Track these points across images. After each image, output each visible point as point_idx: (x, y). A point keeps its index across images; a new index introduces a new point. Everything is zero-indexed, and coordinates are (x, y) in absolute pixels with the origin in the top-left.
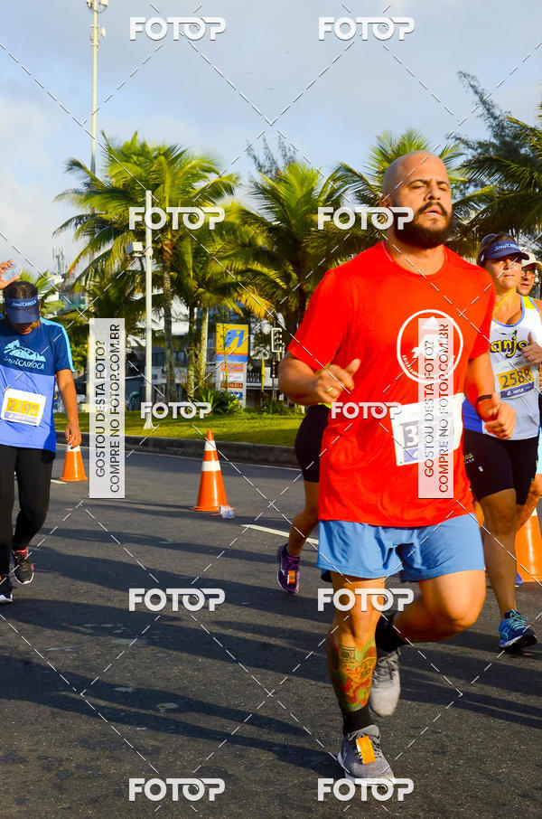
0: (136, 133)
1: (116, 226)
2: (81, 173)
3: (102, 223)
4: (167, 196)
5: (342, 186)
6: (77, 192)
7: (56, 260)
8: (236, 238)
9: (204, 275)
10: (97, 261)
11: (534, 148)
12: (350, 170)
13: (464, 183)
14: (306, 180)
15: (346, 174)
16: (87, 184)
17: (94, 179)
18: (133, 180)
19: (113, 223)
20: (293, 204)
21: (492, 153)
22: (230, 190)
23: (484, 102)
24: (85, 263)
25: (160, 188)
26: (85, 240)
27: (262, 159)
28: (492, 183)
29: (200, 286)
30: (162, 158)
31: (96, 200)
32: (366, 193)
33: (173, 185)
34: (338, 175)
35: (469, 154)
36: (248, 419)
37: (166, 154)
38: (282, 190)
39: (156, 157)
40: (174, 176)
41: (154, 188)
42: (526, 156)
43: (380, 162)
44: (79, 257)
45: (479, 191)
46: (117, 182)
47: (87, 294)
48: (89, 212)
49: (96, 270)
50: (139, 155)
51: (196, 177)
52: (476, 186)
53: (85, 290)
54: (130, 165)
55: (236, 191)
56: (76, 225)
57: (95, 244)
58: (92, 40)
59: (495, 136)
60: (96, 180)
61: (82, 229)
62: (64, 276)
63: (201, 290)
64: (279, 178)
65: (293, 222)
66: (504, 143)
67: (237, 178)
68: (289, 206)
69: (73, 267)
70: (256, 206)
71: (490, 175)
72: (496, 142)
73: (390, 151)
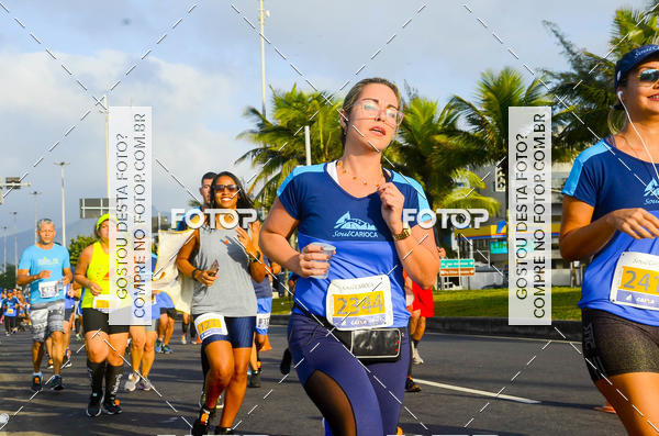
0: (295, 85)
1: (283, 155)
2: (255, 117)
3: (273, 154)
4: (320, 129)
5: (456, 113)
6: (252, 132)
10: (270, 183)
11: (606, 75)
12: (461, 100)
13: (552, 105)
14: (427, 110)
15: (458, 103)
16: (259, 125)
17: (264, 120)
18: (295, 120)
19: (280, 153)
20: (418, 130)
21: (572, 80)
23: (564, 43)
24: (261, 185)
25: (315, 124)
26: (260, 168)
28: (574, 104)
30: (316, 102)
31: (267, 136)
32: (474, 117)
33: (325, 122)
34: (452, 104)
35: (556, 82)
37: (319, 98)
38: (409, 119)
39: (310, 102)
40: (326, 114)
41: (311, 124)
42: (600, 81)
43: (484, 92)
44: (256, 181)
45: (564, 110)
46: (282, 122)
48: (262, 146)
49: (269, 190)
50: (297, 102)
52: (561, 107)
53: (262, 205)
54: (291, 110)
56: (253, 156)
57: (268, 170)
58: (260, 20)
59: (575, 68)
60: (266, 122)
61: (257, 159)
64: (407, 111)
65: (419, 143)
66: (581, 73)
68: (415, 131)
69: (252, 188)
71: (572, 98)
72: (575, 72)
73: (492, 84)
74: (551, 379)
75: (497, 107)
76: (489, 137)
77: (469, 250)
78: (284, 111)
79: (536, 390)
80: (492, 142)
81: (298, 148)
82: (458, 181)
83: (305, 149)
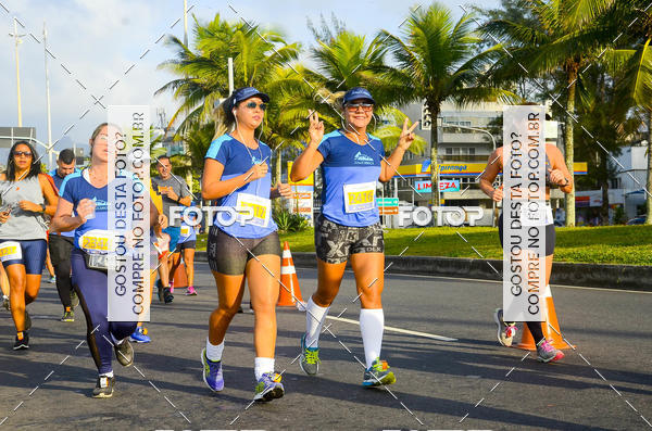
0: (218, 15)
1: (206, 87)
2: (177, 47)
3: (195, 85)
4: (245, 61)
5: (383, 48)
6: (175, 62)
7: (159, 117)
8: (301, 92)
9: (277, 123)
10: (191, 115)
11: (535, 13)
12: (389, 35)
13: (479, 42)
14: (354, 44)
15: (386, 39)
16: (181, 56)
17: (187, 51)
18: (218, 51)
19: (203, 85)
20: (345, 65)
21: (501, 18)
22: (295, 56)
24: (182, 118)
25: (239, 56)
26: (182, 99)
27: (319, 31)
28: (502, 42)
29: (273, 132)
30: (240, 32)
31: (188, 68)
32: (403, 53)
33: (249, 54)
34: (380, 39)
35: (485, 19)
37: (241, 29)
38: (335, 53)
39: (235, 32)
40: (250, 45)
41: (235, 55)
42: (528, 20)
43: (412, 28)
44: (177, 113)
45: (492, 48)
46: (205, 53)
47: (184, 142)
48: (184, 77)
49: (191, 123)
50: (221, 31)
51: (266, 46)
52: (489, 45)
53: (183, 139)
54: (214, 40)
55: (300, 56)
56: (173, 88)
57: (189, 103)
59: (503, 5)
60: (189, 52)
61: (177, 93)
62: (166, 130)
63: (274, 135)
64: (334, 45)
65: (345, 79)
66: (510, 10)
67: (300, 46)
68: (342, 66)
69: (173, 121)
70: (316, 66)
71: (500, 35)
72: (504, 9)
73: (420, 18)
74: (470, 317)
75: (425, 43)
76: (417, 73)
77: (393, 189)
78: (207, 41)
79: (454, 328)
80: (419, 79)
81: (221, 80)
82: (384, 118)
83: (228, 81)
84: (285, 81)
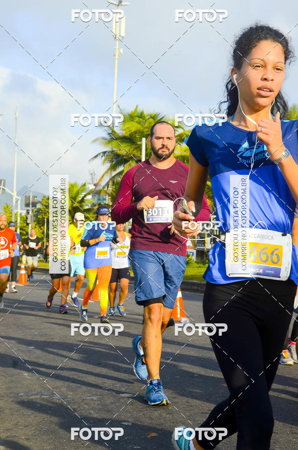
0: (137, 107)
1: (125, 157)
3: (118, 155)
6: (104, 138)
7: (91, 176)
10: (114, 177)
16: (109, 134)
17: (113, 131)
18: (135, 132)
19: (123, 156)
24: (107, 179)
26: (108, 165)
30: (152, 120)
31: (115, 143)
36: (197, 267)
37: (153, 117)
39: (148, 119)
41: (147, 136)
44: (104, 175)
46: (126, 133)
47: (107, 195)
48: (110, 149)
49: (113, 182)
50: (140, 117)
53: (107, 193)
54: (134, 123)
56: (102, 156)
57: (113, 168)
58: (115, 56)
60: (115, 132)
61: (105, 160)
62: (95, 185)
69: (100, 180)
78: (128, 125)
81: (136, 153)
83: (141, 154)
84: (181, 156)
